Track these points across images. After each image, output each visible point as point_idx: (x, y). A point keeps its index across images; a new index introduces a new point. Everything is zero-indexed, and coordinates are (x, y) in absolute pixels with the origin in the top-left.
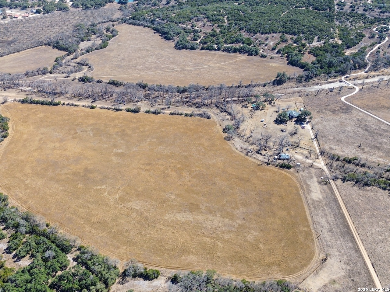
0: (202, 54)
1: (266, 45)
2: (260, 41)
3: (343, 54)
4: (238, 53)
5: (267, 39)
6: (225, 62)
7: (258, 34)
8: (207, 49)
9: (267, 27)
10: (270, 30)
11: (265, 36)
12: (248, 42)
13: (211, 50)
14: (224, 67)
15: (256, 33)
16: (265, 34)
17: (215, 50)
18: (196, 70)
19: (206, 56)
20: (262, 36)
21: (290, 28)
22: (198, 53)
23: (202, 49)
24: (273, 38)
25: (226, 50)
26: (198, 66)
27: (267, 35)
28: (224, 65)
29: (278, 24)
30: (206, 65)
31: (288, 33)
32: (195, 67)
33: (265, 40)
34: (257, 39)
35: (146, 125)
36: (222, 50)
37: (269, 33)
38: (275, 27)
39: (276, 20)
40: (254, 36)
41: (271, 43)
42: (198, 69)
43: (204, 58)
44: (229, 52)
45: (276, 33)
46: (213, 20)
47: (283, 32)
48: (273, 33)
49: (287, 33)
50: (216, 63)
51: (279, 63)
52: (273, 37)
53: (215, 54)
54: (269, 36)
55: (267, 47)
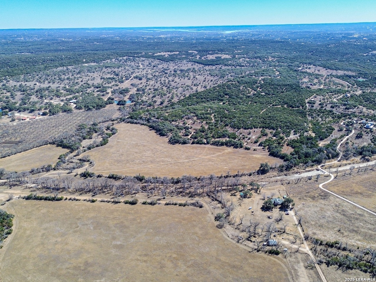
0: (193, 148)
1: (249, 139)
2: (243, 135)
3: (317, 145)
4: (225, 146)
5: (249, 134)
6: (214, 154)
7: (242, 129)
8: (198, 143)
9: (249, 123)
10: (252, 126)
11: (248, 131)
12: (233, 137)
13: (201, 144)
14: (213, 158)
15: (240, 129)
16: (248, 129)
17: (205, 144)
18: (188, 162)
19: (197, 149)
20: (245, 130)
21: (269, 124)
22: (190, 147)
23: (193, 143)
24: (255, 133)
25: (214, 144)
26: (189, 159)
27: (249, 130)
28: (213, 157)
29: (259, 121)
30: (196, 157)
31: (268, 128)
32: (188, 159)
33: (248, 134)
34: (241, 134)
35: (143, 216)
36: (211, 144)
37: (251, 128)
38: (255, 123)
39: (256, 117)
40: (238, 131)
41: (254, 137)
42: (190, 161)
43: (195, 151)
44: (217, 145)
45: (257, 128)
46: (202, 118)
47: (263, 127)
48: (255, 128)
49: (266, 128)
50: (206, 156)
51: (261, 154)
52: (255, 131)
53: (205, 147)
54: (251, 131)
55: (250, 140)
